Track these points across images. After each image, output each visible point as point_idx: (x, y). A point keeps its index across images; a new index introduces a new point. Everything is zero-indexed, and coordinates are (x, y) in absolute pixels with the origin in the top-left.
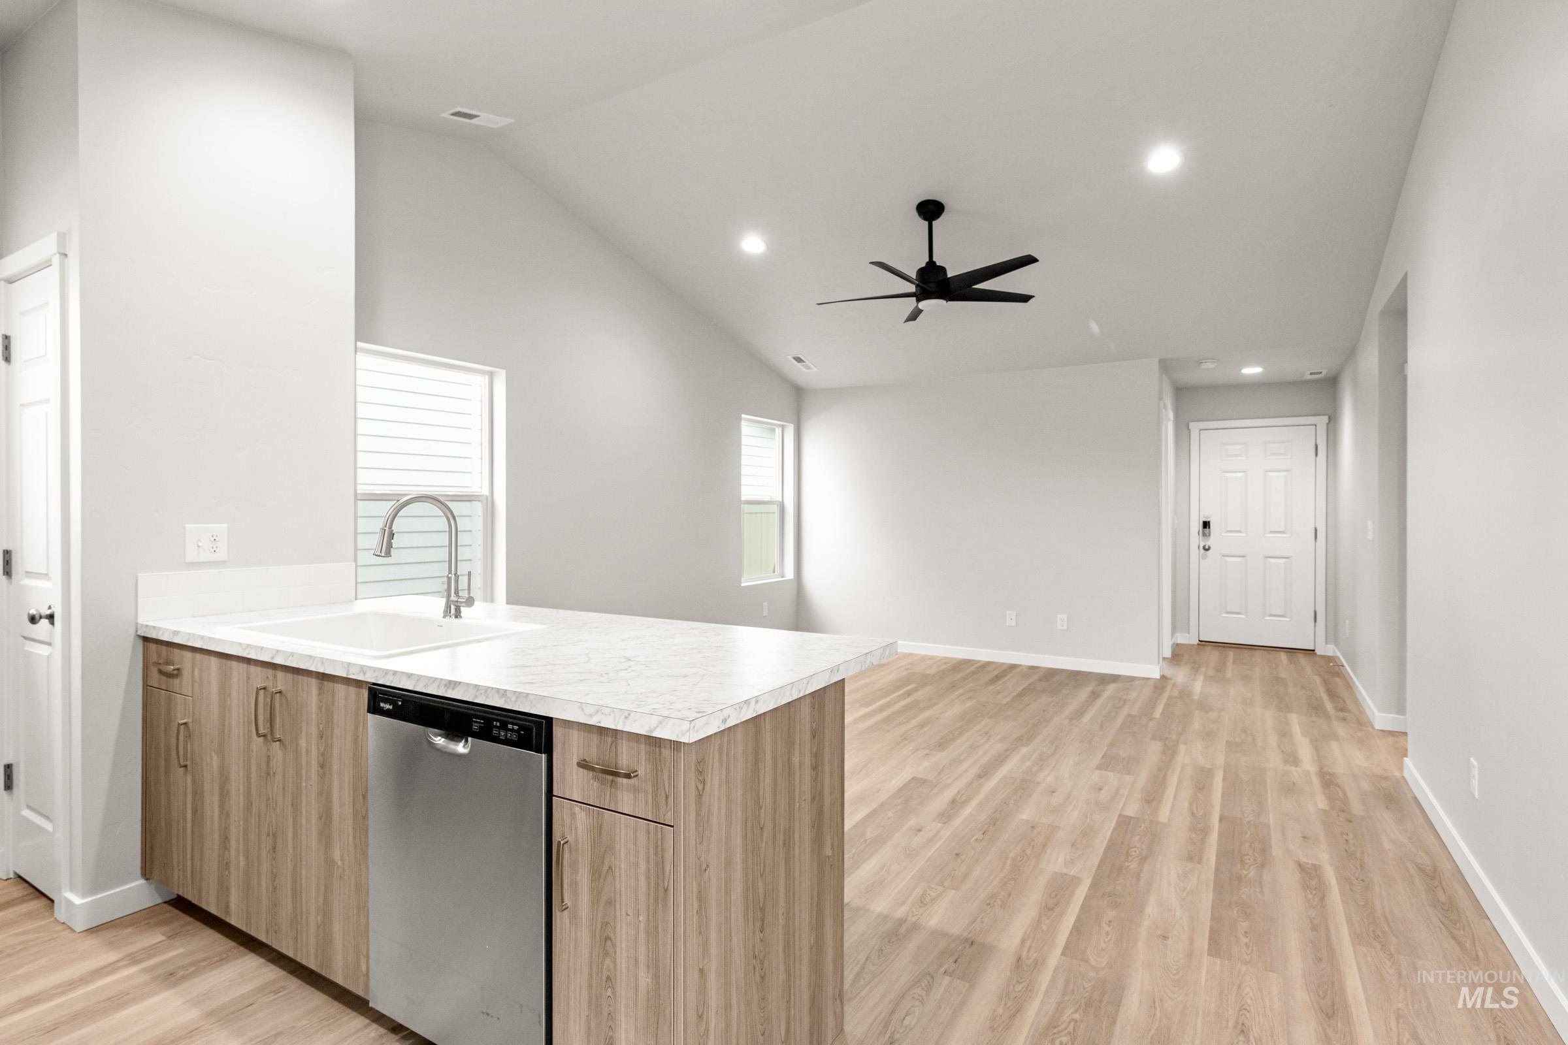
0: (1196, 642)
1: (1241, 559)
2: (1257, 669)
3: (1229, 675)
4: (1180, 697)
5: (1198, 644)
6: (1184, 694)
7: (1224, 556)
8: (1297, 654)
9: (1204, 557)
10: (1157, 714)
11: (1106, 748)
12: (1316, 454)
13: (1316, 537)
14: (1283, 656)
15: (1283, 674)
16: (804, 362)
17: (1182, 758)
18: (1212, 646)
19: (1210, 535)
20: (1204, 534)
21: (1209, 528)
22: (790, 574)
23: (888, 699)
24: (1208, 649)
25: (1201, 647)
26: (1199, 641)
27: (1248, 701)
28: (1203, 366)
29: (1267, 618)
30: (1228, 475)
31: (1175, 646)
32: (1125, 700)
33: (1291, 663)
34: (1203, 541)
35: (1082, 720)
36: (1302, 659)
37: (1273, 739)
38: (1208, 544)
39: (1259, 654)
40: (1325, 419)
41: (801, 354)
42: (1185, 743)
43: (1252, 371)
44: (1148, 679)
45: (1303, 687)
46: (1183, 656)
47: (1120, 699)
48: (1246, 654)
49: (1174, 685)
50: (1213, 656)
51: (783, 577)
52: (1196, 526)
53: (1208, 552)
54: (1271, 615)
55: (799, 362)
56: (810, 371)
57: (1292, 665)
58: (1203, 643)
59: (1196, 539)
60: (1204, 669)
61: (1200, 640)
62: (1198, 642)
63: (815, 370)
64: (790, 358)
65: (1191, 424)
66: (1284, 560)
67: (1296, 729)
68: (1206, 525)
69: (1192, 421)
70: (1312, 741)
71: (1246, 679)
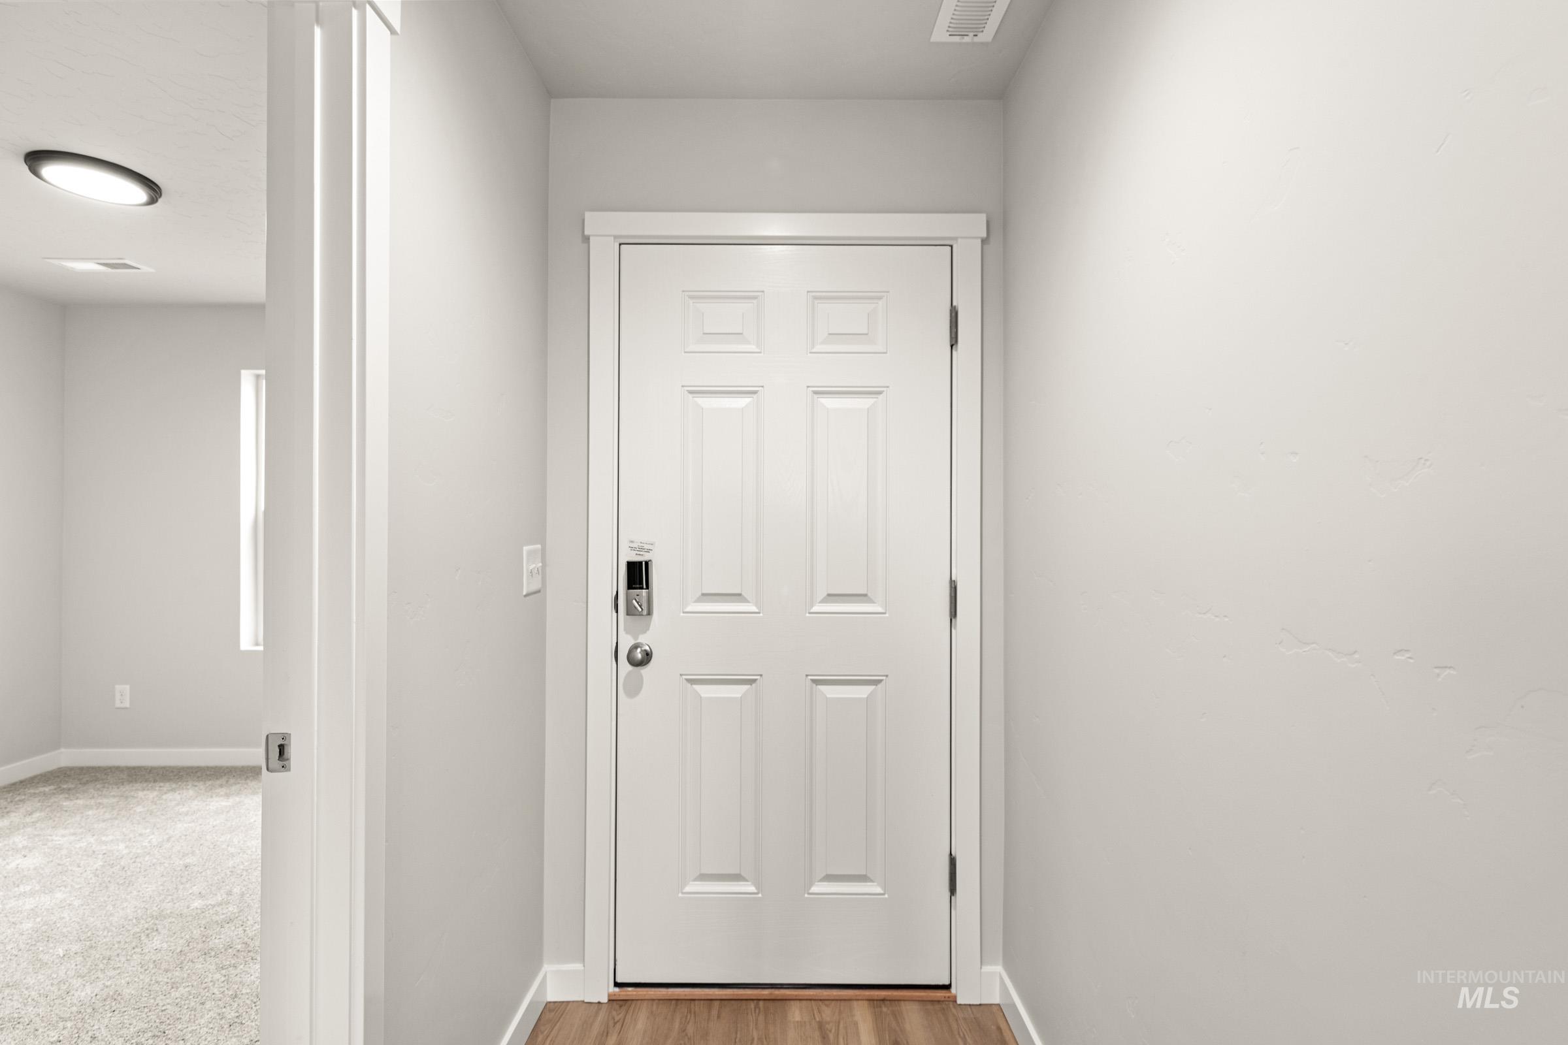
0: (604, 991)
1: (737, 691)
5: (616, 997)
7: (692, 682)
9: (634, 689)
12: (954, 342)
13: (953, 613)
14: (863, 1012)
18: (660, 998)
19: (650, 613)
20: (631, 610)
21: (647, 587)
26: (620, 986)
29: (819, 888)
30: (706, 402)
31: (538, 1014)
34: (627, 631)
38: (644, 640)
40: (977, 224)
52: (606, 579)
53: (645, 671)
54: (828, 876)
58: (630, 991)
61: (621, 980)
62: (614, 989)
65: (588, 217)
66: (866, 690)
68: (637, 575)
69: (591, 211)
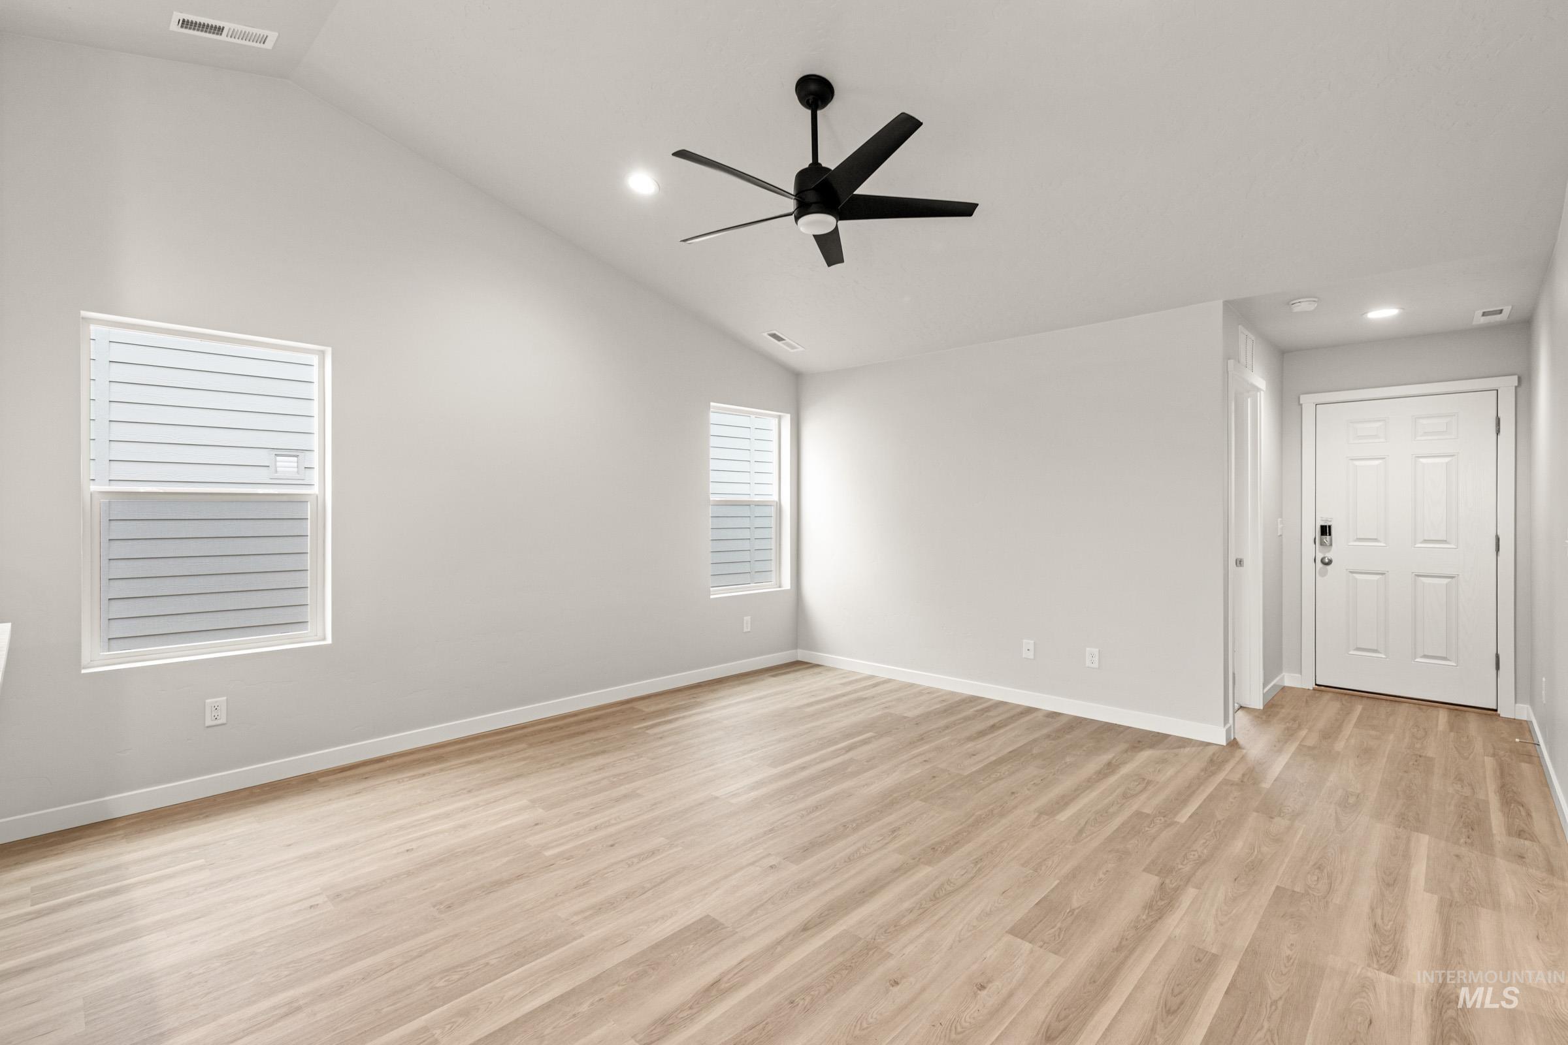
0: (1311, 686)
1: (1378, 577)
2: (1392, 737)
3: (1339, 746)
4: (1241, 784)
5: (1314, 689)
6: (1252, 777)
7: (1352, 572)
8: (1467, 714)
9: (1324, 574)
10: (1183, 817)
11: (1057, 882)
12: (1499, 431)
13: (1498, 549)
14: (1443, 716)
15: (1431, 750)
16: (783, 340)
17: (1175, 924)
18: (1333, 692)
19: (1331, 545)
20: (1322, 544)
21: (1330, 535)
22: (787, 584)
23: (808, 758)
24: (1327, 697)
25: (1317, 694)
26: (1316, 685)
27: (1352, 800)
28: (1297, 308)
29: (1419, 659)
30: (1357, 463)
31: (1278, 689)
32: (1149, 783)
33: (1451, 730)
34: (1320, 552)
35: (1057, 817)
36: (1473, 724)
37: (1366, 892)
38: (1329, 555)
39: (1403, 709)
40: (1513, 380)
41: (776, 330)
42: (1198, 887)
43: (1383, 314)
44: (1209, 744)
45: (1459, 779)
46: (1283, 707)
47: (1144, 779)
48: (1384, 708)
49: (1243, 758)
50: (1330, 708)
51: (780, 587)
52: (1310, 531)
53: (1329, 567)
54: (1425, 656)
55: (779, 341)
56: (795, 350)
57: (1452, 734)
58: (1321, 688)
59: (1309, 547)
60: (1303, 733)
61: (1317, 683)
62: (1314, 686)
63: (801, 349)
64: (765, 334)
65: (1302, 397)
66: (1445, 581)
67: (1419, 871)
68: (1325, 530)
69: (1302, 394)
70: (1442, 901)
71: (1366, 754)
